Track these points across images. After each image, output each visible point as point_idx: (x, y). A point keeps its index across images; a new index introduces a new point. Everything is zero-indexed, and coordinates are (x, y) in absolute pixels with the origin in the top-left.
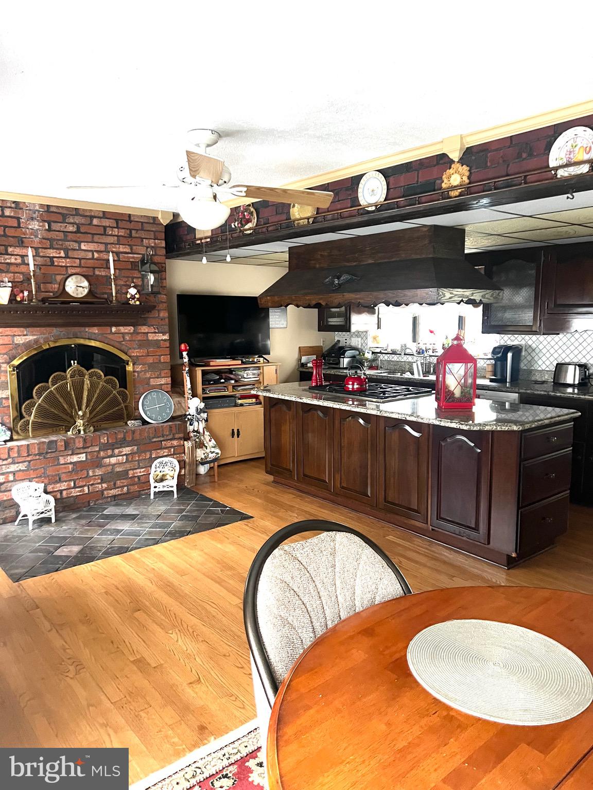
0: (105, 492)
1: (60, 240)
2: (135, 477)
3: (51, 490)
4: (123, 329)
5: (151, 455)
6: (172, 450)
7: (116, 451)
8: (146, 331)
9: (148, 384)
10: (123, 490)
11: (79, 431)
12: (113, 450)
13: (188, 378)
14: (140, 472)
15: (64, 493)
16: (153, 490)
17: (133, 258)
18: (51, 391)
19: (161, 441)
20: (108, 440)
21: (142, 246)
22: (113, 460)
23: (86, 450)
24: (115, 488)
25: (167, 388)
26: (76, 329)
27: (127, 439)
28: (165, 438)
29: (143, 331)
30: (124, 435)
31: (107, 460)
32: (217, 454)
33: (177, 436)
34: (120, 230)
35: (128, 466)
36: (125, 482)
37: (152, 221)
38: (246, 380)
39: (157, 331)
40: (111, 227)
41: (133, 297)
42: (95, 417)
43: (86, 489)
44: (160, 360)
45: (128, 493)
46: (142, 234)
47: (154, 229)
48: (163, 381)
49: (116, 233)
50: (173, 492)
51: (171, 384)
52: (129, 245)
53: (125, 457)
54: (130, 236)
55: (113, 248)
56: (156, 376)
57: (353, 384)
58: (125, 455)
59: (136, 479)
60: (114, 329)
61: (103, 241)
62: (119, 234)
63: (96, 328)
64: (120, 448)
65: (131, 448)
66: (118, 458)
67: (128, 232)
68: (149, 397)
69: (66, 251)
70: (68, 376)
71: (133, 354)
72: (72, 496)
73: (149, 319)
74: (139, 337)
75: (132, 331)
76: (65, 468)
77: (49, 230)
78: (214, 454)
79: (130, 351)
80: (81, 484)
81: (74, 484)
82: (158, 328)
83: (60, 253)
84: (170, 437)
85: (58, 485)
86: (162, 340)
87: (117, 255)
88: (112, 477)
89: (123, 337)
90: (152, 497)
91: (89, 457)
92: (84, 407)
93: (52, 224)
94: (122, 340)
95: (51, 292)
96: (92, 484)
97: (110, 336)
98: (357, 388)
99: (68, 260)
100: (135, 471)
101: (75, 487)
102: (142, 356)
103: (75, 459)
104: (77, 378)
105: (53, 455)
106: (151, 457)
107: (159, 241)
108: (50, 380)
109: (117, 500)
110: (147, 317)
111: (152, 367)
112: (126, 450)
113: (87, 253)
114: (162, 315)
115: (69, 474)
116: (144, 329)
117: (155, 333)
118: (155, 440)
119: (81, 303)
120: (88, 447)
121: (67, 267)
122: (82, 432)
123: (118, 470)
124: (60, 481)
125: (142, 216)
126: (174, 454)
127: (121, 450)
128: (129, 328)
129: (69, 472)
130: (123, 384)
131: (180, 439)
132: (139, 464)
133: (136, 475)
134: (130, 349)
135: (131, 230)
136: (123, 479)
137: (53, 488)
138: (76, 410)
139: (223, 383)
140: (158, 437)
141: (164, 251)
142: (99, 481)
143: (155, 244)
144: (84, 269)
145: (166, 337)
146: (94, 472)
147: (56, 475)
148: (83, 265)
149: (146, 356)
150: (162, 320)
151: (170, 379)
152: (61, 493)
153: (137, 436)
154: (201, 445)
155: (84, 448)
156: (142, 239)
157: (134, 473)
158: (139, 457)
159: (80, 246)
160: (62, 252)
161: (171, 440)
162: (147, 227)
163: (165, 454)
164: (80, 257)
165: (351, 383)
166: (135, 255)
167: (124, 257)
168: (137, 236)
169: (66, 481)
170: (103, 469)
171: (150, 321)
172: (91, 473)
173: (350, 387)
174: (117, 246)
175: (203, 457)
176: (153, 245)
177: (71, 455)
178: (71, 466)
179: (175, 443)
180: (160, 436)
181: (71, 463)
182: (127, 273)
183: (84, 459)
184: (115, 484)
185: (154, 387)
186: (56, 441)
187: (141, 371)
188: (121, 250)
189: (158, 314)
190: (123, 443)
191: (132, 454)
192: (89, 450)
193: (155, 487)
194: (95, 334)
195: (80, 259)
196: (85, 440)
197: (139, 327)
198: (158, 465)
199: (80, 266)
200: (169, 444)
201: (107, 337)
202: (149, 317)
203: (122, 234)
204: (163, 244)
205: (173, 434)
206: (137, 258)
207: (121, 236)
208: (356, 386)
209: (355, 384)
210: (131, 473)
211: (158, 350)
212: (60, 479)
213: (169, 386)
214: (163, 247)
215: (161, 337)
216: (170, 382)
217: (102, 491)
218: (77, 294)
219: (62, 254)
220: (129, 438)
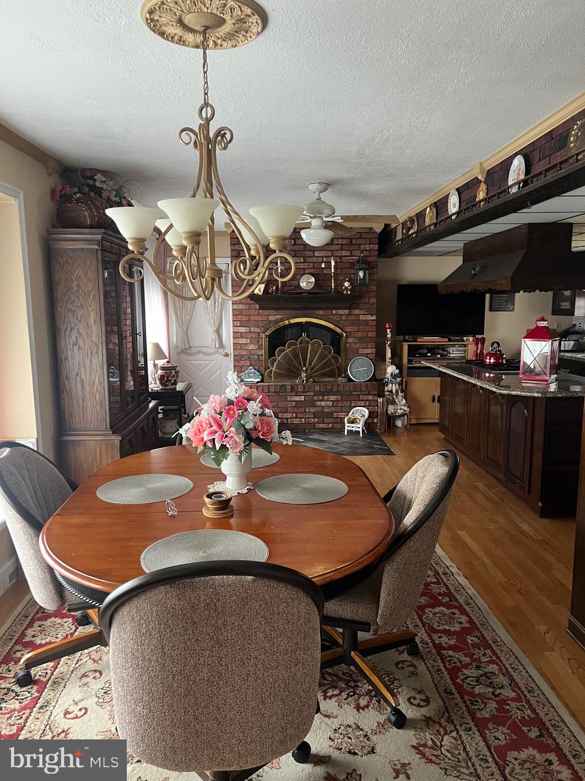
0: (316, 425)
1: (301, 251)
2: (338, 418)
3: (281, 417)
4: (340, 312)
5: (351, 403)
6: (368, 402)
7: (325, 397)
8: (358, 313)
9: (357, 352)
10: (328, 426)
11: (303, 380)
12: (323, 396)
13: (389, 350)
14: (341, 415)
15: (289, 420)
16: (346, 429)
17: (352, 259)
18: (287, 352)
19: (359, 395)
20: (320, 388)
21: (360, 250)
22: (323, 403)
23: (304, 394)
24: (324, 423)
25: (372, 356)
26: (309, 311)
27: (334, 390)
28: (363, 393)
29: (356, 313)
30: (332, 387)
31: (318, 403)
32: (405, 411)
33: (372, 393)
34: (344, 240)
35: (333, 409)
36: (331, 420)
37: (368, 231)
38: (451, 355)
39: (366, 313)
40: (337, 238)
41: (346, 288)
42: (314, 372)
43: (303, 420)
44: (368, 335)
45: (333, 428)
46: (359, 242)
47: (369, 237)
48: (369, 351)
49: (341, 243)
50: (359, 432)
51: (376, 353)
52: (349, 250)
53: (331, 402)
54: (351, 243)
55: (338, 253)
56: (364, 347)
57: (490, 359)
58: (332, 401)
59: (339, 420)
60: (334, 312)
61: (330, 249)
62: (343, 243)
63: (321, 311)
64: (328, 395)
65: (335, 397)
66: (326, 402)
67: (349, 241)
68: (356, 362)
69: (305, 258)
70: (298, 343)
71: (347, 330)
72: (294, 424)
73: (361, 304)
74: (352, 318)
75: (347, 313)
76: (291, 404)
77: (295, 244)
78: (402, 411)
79: (345, 327)
80: (300, 416)
81: (296, 415)
82: (367, 311)
83: (300, 260)
84: (367, 392)
85: (286, 414)
86: (370, 320)
87: (340, 258)
88: (322, 415)
89: (341, 318)
90: (346, 433)
91: (306, 399)
92: (307, 364)
93: (297, 240)
94: (340, 319)
95: (293, 286)
96: (308, 418)
97: (331, 317)
98: (493, 362)
99: (306, 264)
100: (338, 414)
101: (296, 418)
102: (354, 332)
103: (297, 399)
104: (304, 344)
105: (284, 394)
106: (350, 406)
107: (373, 245)
108: (286, 345)
109: (323, 431)
110: (360, 303)
111: (361, 340)
112: (333, 398)
113: (319, 258)
114: (371, 301)
115: (293, 408)
116: (357, 312)
117: (366, 314)
118: (354, 393)
119: (309, 293)
120: (306, 392)
121: (304, 269)
122: (305, 382)
123: (326, 411)
124: (287, 412)
125: (360, 228)
126: (369, 406)
127: (329, 397)
128: (345, 311)
129: (293, 407)
130: (338, 352)
131: (374, 395)
132: (341, 408)
133: (339, 416)
134: (345, 326)
135: (351, 239)
136: (330, 418)
137: (282, 416)
138: (301, 366)
139: (429, 356)
140: (357, 392)
141: (376, 253)
142: (313, 416)
143: (370, 248)
144: (316, 270)
145: (374, 318)
146: (309, 410)
147: (284, 407)
148: (315, 267)
149: (357, 332)
150: (371, 305)
151: (375, 349)
152: (287, 421)
153: (341, 389)
154: (393, 403)
155: (303, 392)
156: (360, 245)
157: (337, 415)
158: (342, 404)
159: (314, 254)
160: (302, 259)
161: (367, 395)
162: (364, 236)
163: (362, 405)
164: (313, 261)
165: (488, 358)
166: (354, 258)
167: (346, 260)
168: (356, 243)
169: (290, 413)
170: (316, 408)
171: (362, 306)
172: (307, 410)
173: (488, 360)
174: (341, 252)
175: (393, 412)
176: (368, 249)
177: (295, 396)
178: (294, 403)
179: (370, 397)
180: (358, 391)
181: (294, 401)
182: (347, 271)
183: (303, 400)
184: (323, 420)
185: (361, 355)
186: (286, 385)
187: (352, 343)
188: (343, 254)
189: (369, 301)
190: (331, 392)
191: (337, 401)
192: (307, 394)
193: (348, 427)
194: (320, 315)
195: (314, 263)
196: (304, 387)
197: (353, 310)
198: (355, 412)
199: (313, 268)
200: (365, 397)
201: (329, 318)
202: (362, 303)
203: (345, 243)
204: (376, 247)
205: (369, 391)
206: (355, 259)
207: (344, 244)
208: (492, 361)
209: (492, 358)
210: (335, 414)
211: (366, 327)
212: (287, 410)
213: (374, 355)
214: (376, 250)
215: (370, 318)
216: (375, 352)
217: (314, 424)
218: (307, 287)
219: (302, 260)
220: (335, 390)
